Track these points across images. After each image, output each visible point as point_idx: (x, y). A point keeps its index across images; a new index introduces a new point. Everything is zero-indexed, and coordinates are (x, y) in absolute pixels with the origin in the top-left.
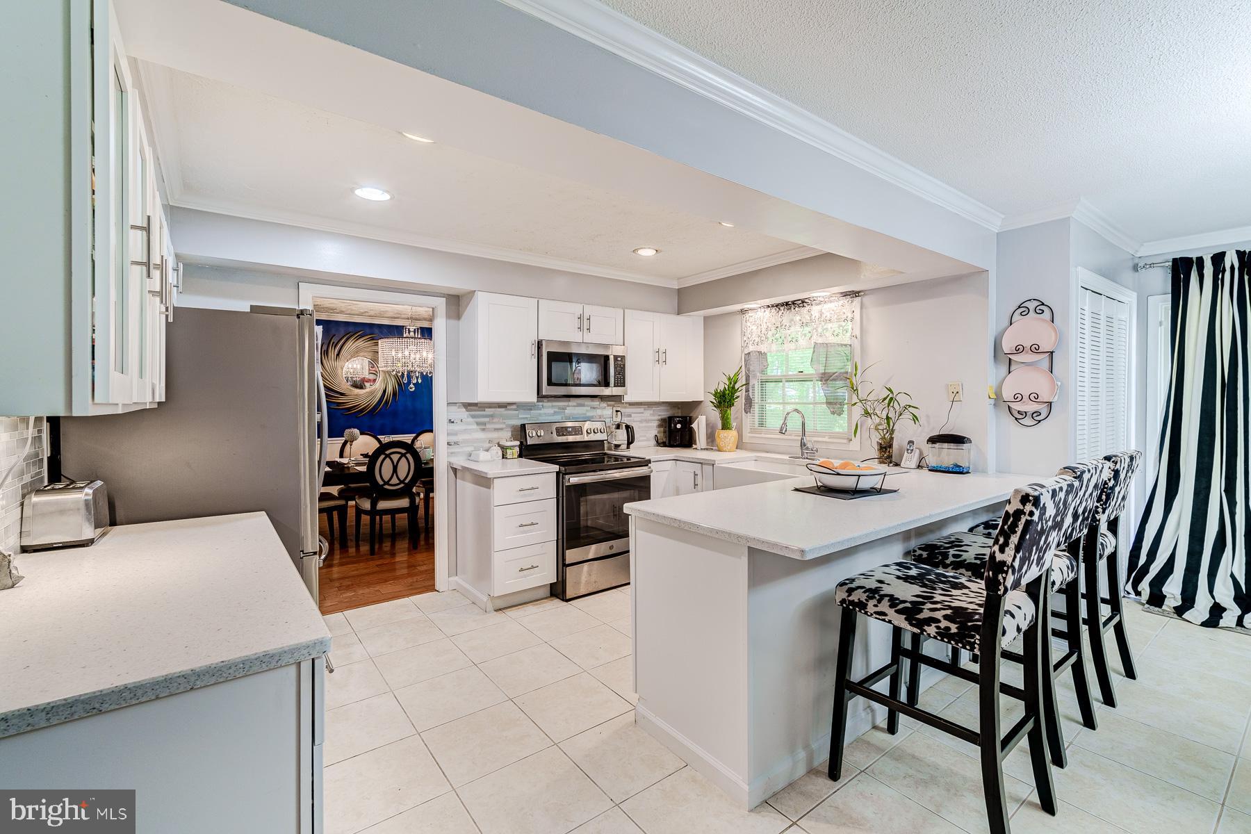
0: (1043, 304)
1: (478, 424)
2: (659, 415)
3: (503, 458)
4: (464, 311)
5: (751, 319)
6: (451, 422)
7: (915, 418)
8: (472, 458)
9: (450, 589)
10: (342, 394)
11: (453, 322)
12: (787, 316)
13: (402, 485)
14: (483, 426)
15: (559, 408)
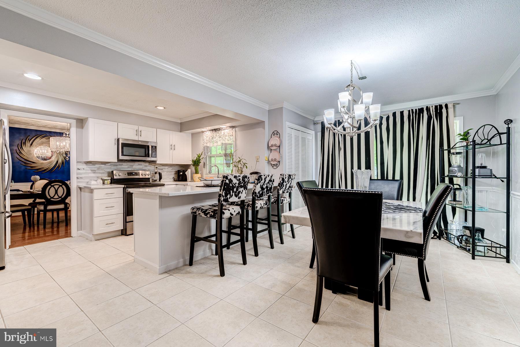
0: (278, 132)
1: (92, 170)
2: (175, 170)
3: (103, 184)
4: (85, 125)
5: (205, 135)
6: (78, 169)
7: (247, 167)
8: (88, 184)
9: (78, 236)
10: (33, 163)
11: (80, 130)
12: (215, 134)
13: (60, 199)
14: (94, 172)
15: (130, 166)
